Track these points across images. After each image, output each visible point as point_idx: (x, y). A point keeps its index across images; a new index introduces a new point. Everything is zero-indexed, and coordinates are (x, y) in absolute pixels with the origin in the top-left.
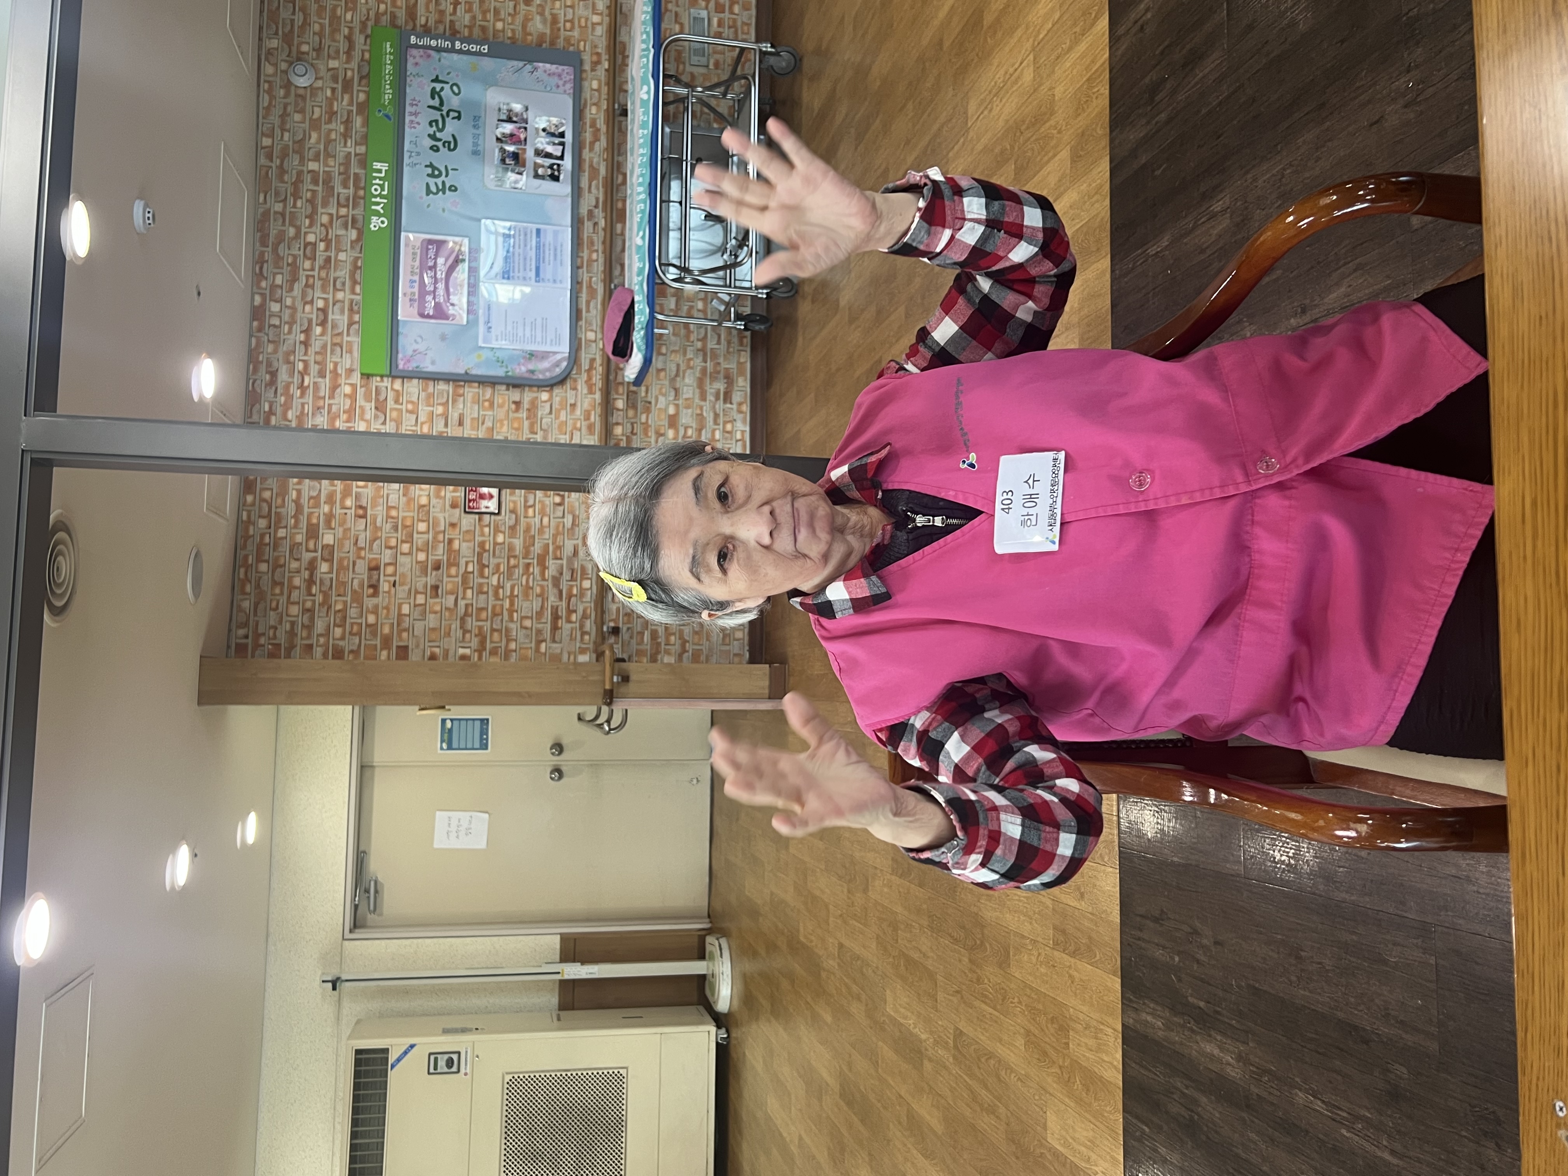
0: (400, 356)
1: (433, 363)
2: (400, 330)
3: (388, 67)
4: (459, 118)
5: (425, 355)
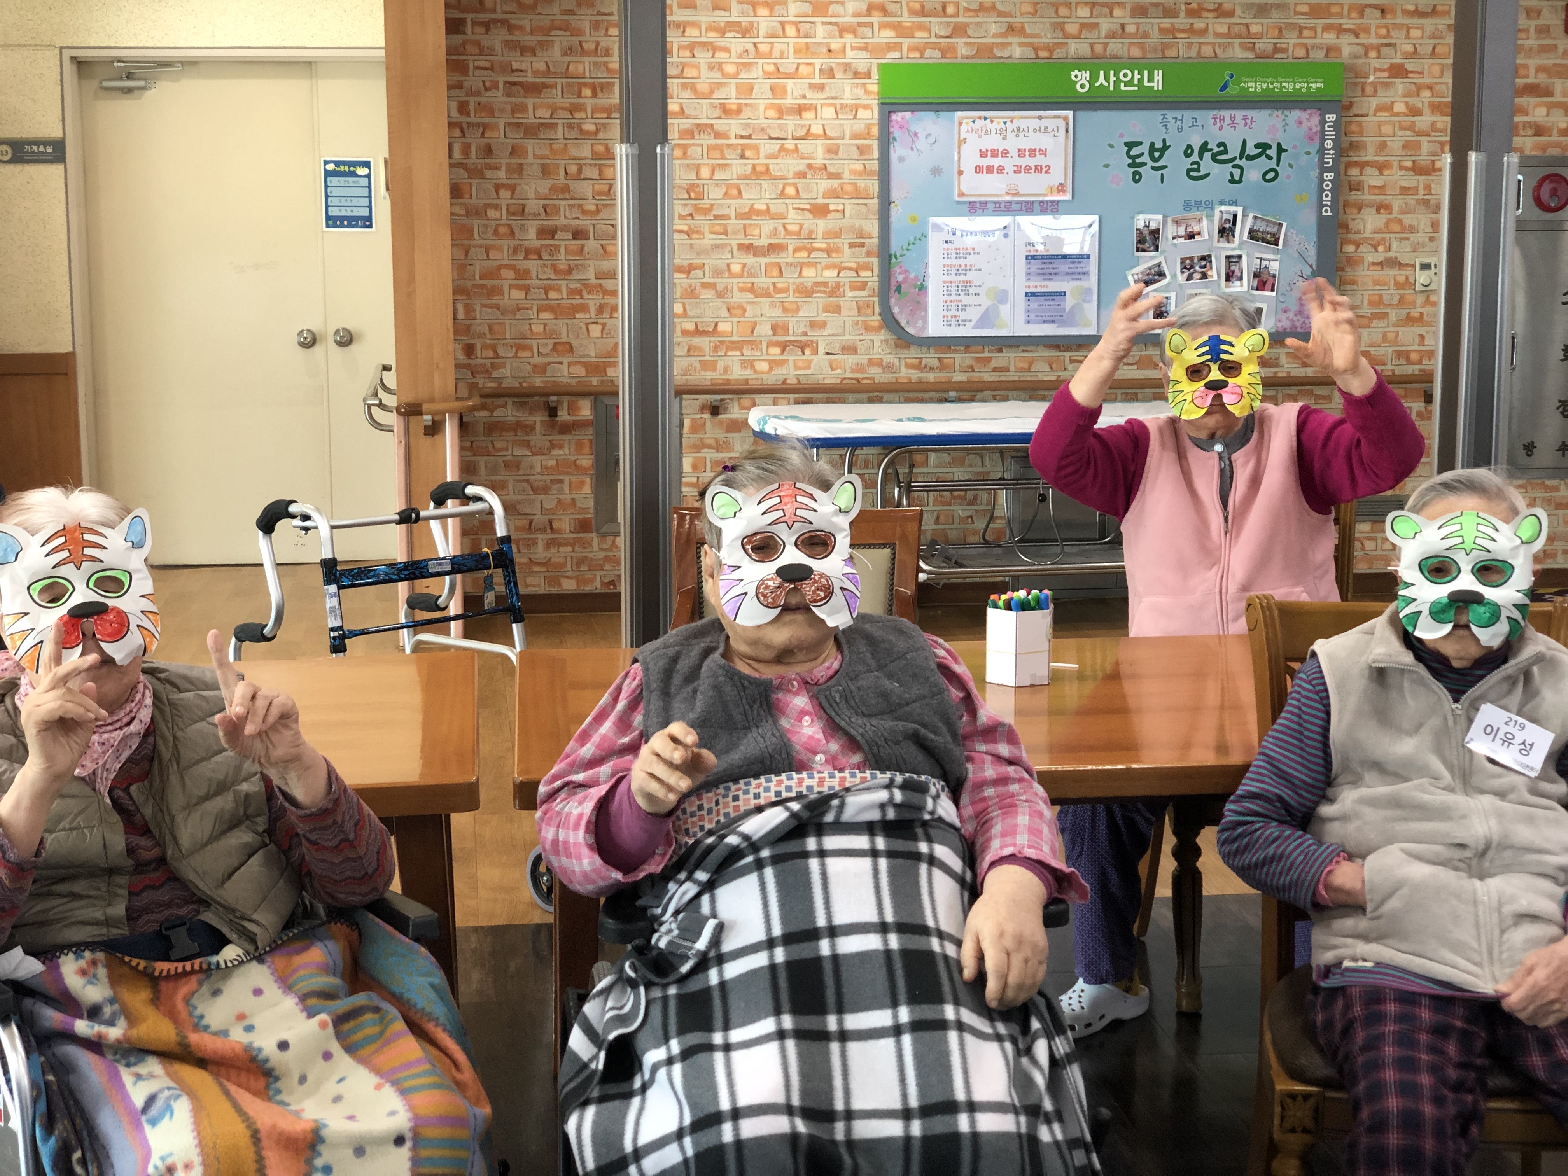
0: (908, 114)
1: (902, 159)
2: (942, 114)
3: (1291, 87)
4: (1232, 181)
5: (912, 149)
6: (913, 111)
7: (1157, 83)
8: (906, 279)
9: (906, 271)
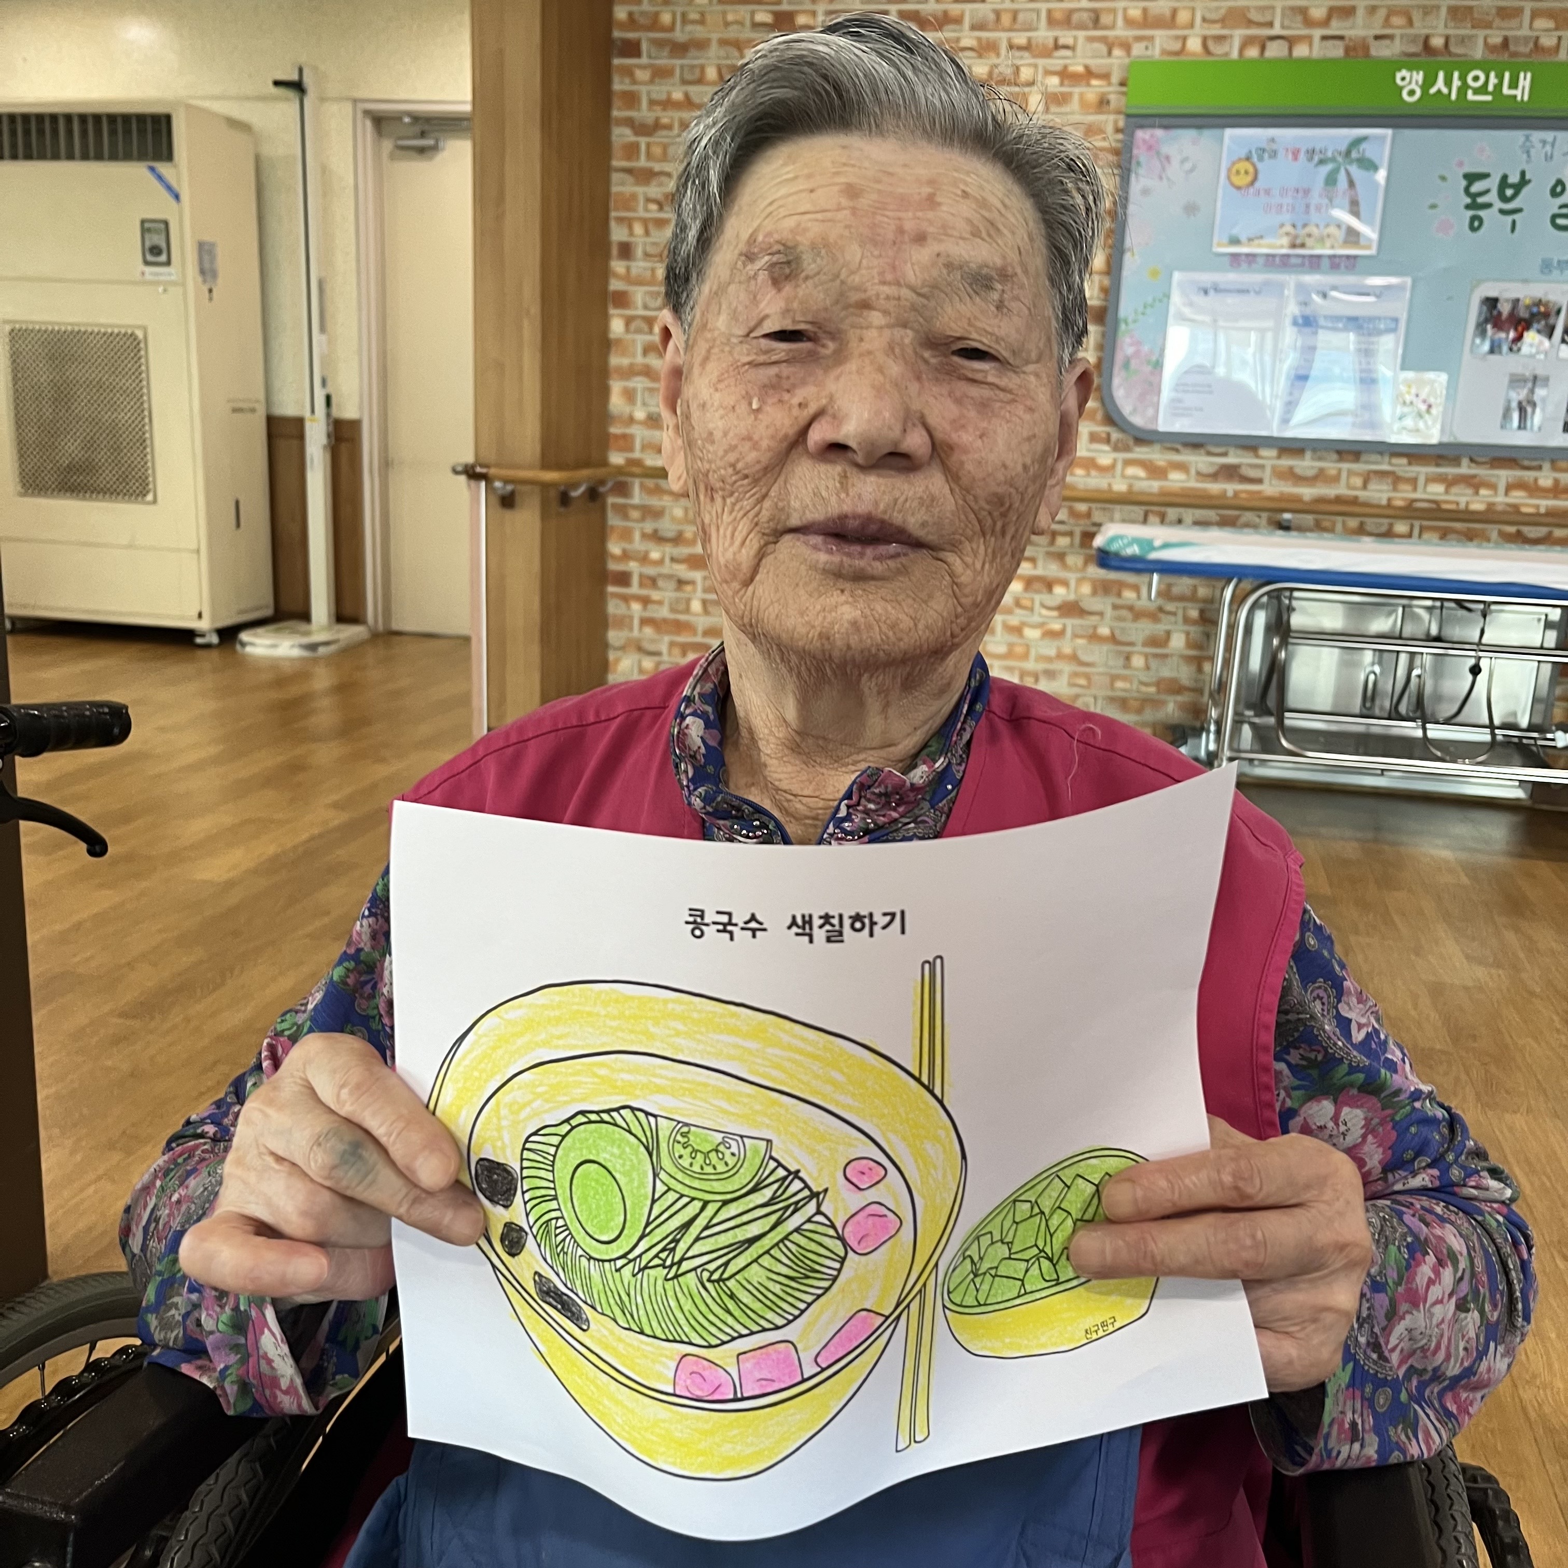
0: (1159, 133)
1: (1146, 192)
2: (1207, 133)
5: (1161, 178)
6: (1166, 127)
7: (1523, 89)
8: (1137, 353)
9: (1138, 343)
